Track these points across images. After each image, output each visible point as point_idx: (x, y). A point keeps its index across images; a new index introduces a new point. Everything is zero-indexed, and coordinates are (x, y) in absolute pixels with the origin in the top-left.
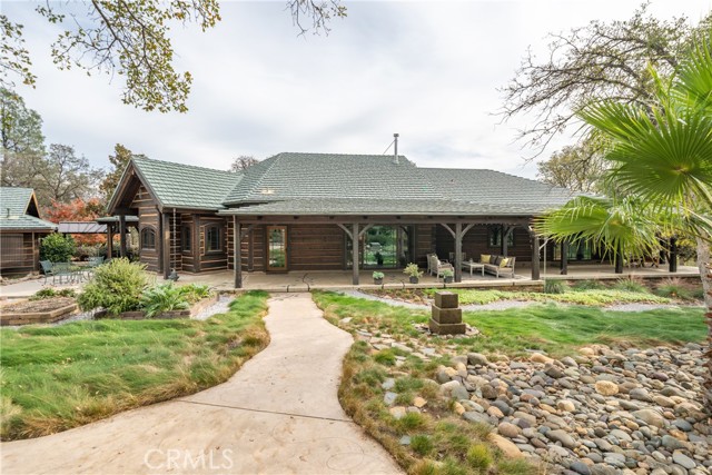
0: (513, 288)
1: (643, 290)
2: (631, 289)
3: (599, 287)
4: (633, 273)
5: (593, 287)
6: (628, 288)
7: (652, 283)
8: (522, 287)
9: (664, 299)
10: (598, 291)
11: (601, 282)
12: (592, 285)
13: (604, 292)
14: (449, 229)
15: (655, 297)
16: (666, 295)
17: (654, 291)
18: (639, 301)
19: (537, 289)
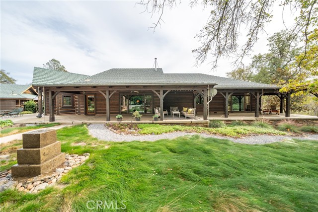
0: (191, 124)
1: (269, 127)
2: (262, 126)
3: (243, 125)
4: (264, 117)
5: (239, 125)
6: (260, 125)
7: (275, 123)
8: (197, 124)
9: (282, 132)
10: (242, 127)
11: (244, 122)
12: (239, 123)
13: (245, 127)
14: (157, 93)
15: (276, 131)
16: (283, 130)
17: (276, 127)
18: (265, 133)
19: (205, 125)
